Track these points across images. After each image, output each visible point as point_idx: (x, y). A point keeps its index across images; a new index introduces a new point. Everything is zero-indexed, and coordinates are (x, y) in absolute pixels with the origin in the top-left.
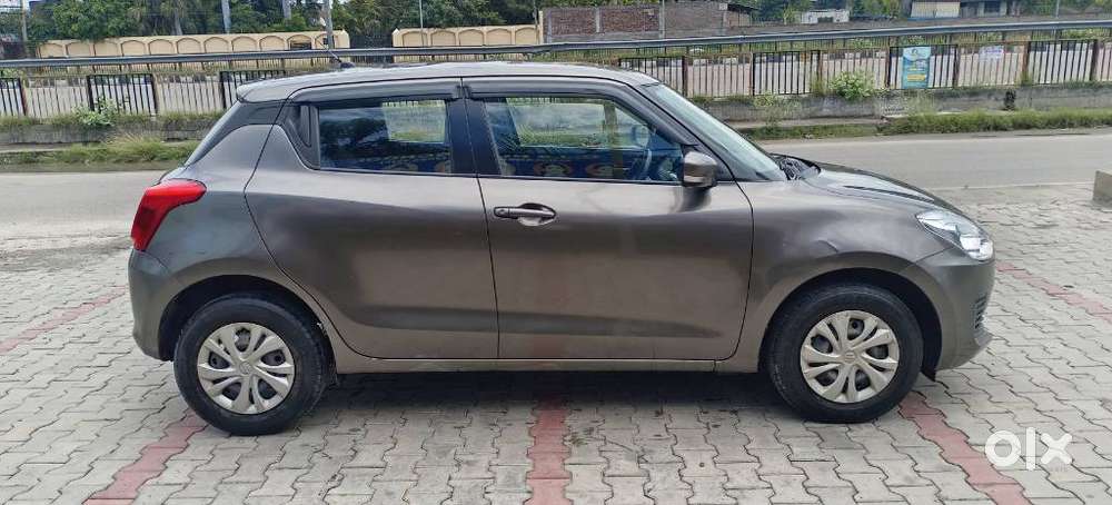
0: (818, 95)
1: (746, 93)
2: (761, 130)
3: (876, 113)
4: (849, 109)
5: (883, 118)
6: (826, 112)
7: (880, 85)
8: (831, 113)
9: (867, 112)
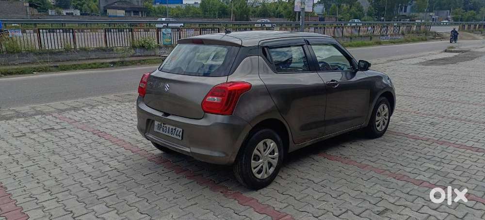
0: (134, 47)
1: (104, 46)
2: (119, 62)
3: (157, 54)
4: (146, 53)
5: (160, 56)
6: (138, 54)
7: (155, 43)
8: (140, 54)
9: (153, 54)
